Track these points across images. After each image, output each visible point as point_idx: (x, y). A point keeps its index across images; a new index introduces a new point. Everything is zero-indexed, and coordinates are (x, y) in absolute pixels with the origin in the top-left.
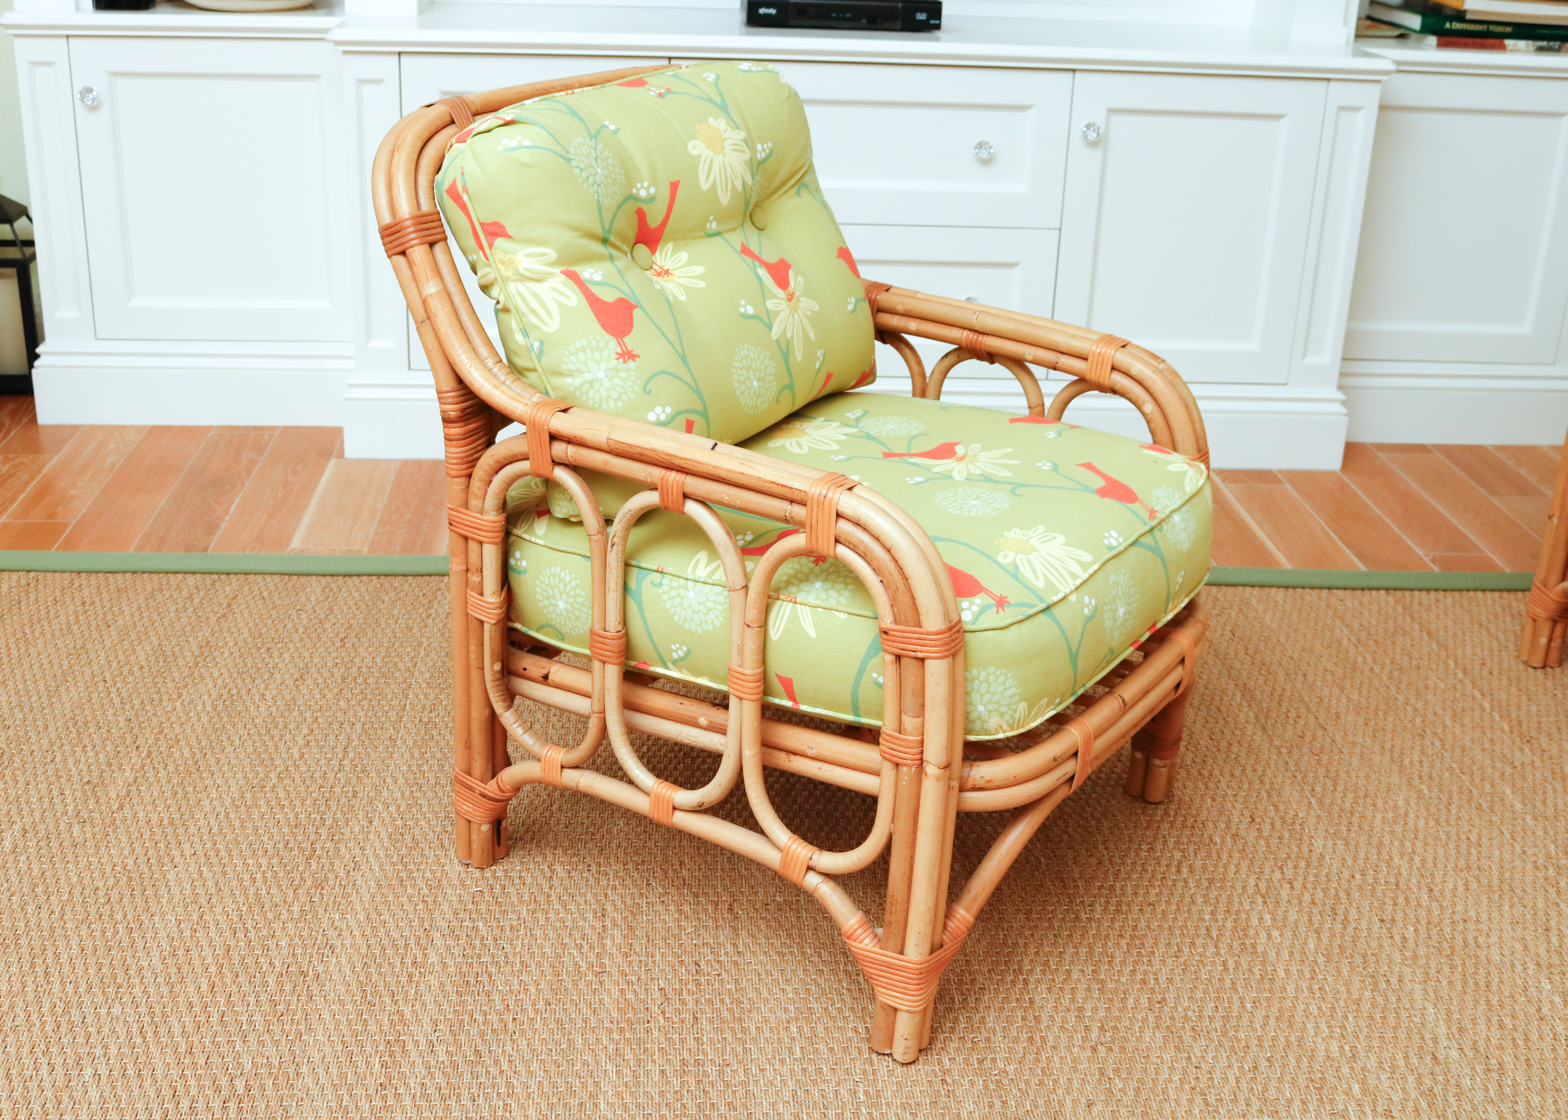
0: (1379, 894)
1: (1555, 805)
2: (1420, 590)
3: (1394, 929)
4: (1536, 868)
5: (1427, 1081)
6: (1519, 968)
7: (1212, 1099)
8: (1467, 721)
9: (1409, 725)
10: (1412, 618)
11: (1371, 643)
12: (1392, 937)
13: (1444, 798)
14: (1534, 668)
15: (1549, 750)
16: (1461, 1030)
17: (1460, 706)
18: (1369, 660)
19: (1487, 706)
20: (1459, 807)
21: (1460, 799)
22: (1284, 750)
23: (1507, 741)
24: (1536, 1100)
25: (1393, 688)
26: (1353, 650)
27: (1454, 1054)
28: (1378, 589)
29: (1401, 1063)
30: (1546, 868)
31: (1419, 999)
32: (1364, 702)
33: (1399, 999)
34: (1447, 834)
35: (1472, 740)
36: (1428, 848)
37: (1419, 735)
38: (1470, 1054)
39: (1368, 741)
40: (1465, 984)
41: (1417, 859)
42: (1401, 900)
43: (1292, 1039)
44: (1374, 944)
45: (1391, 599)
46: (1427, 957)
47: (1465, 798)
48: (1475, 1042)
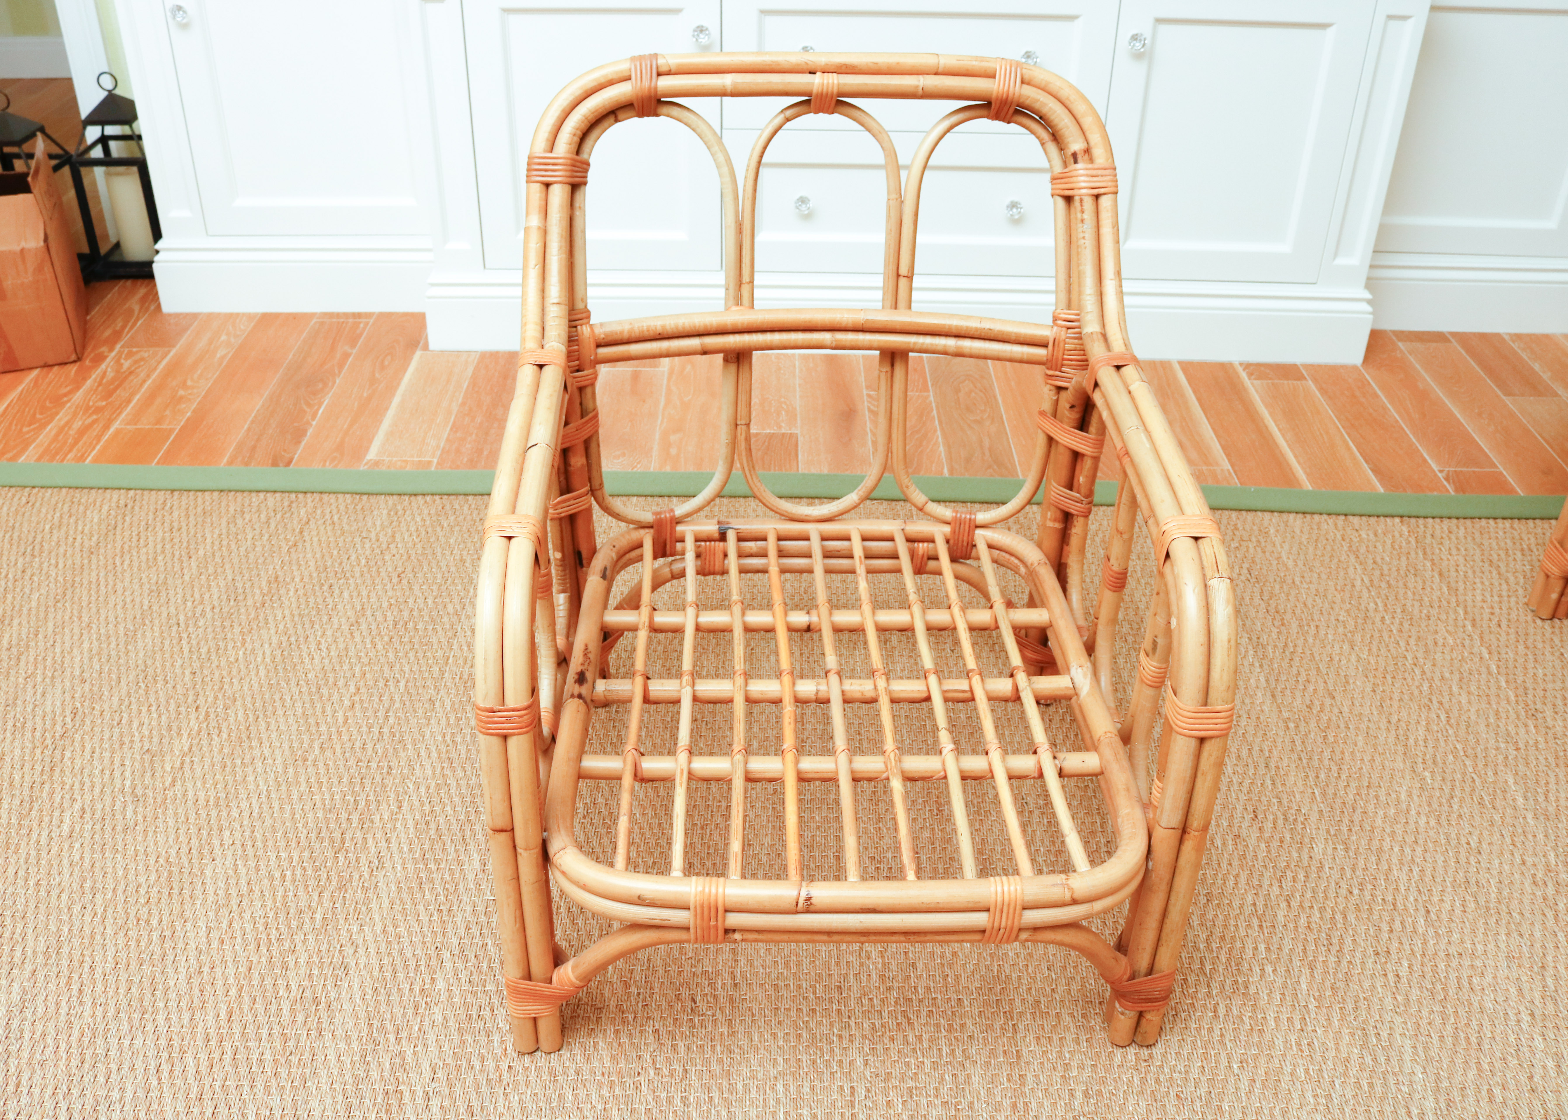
2: (1434, 518)
9: (1416, 693)
11: (1383, 585)
13: (1447, 789)
14: (1543, 618)
15: (1554, 726)
18: (1381, 608)
20: (1462, 800)
21: (1463, 790)
26: (1365, 594)
36: (1428, 855)
41: (1416, 871)
42: (1397, 925)
45: (1405, 529)
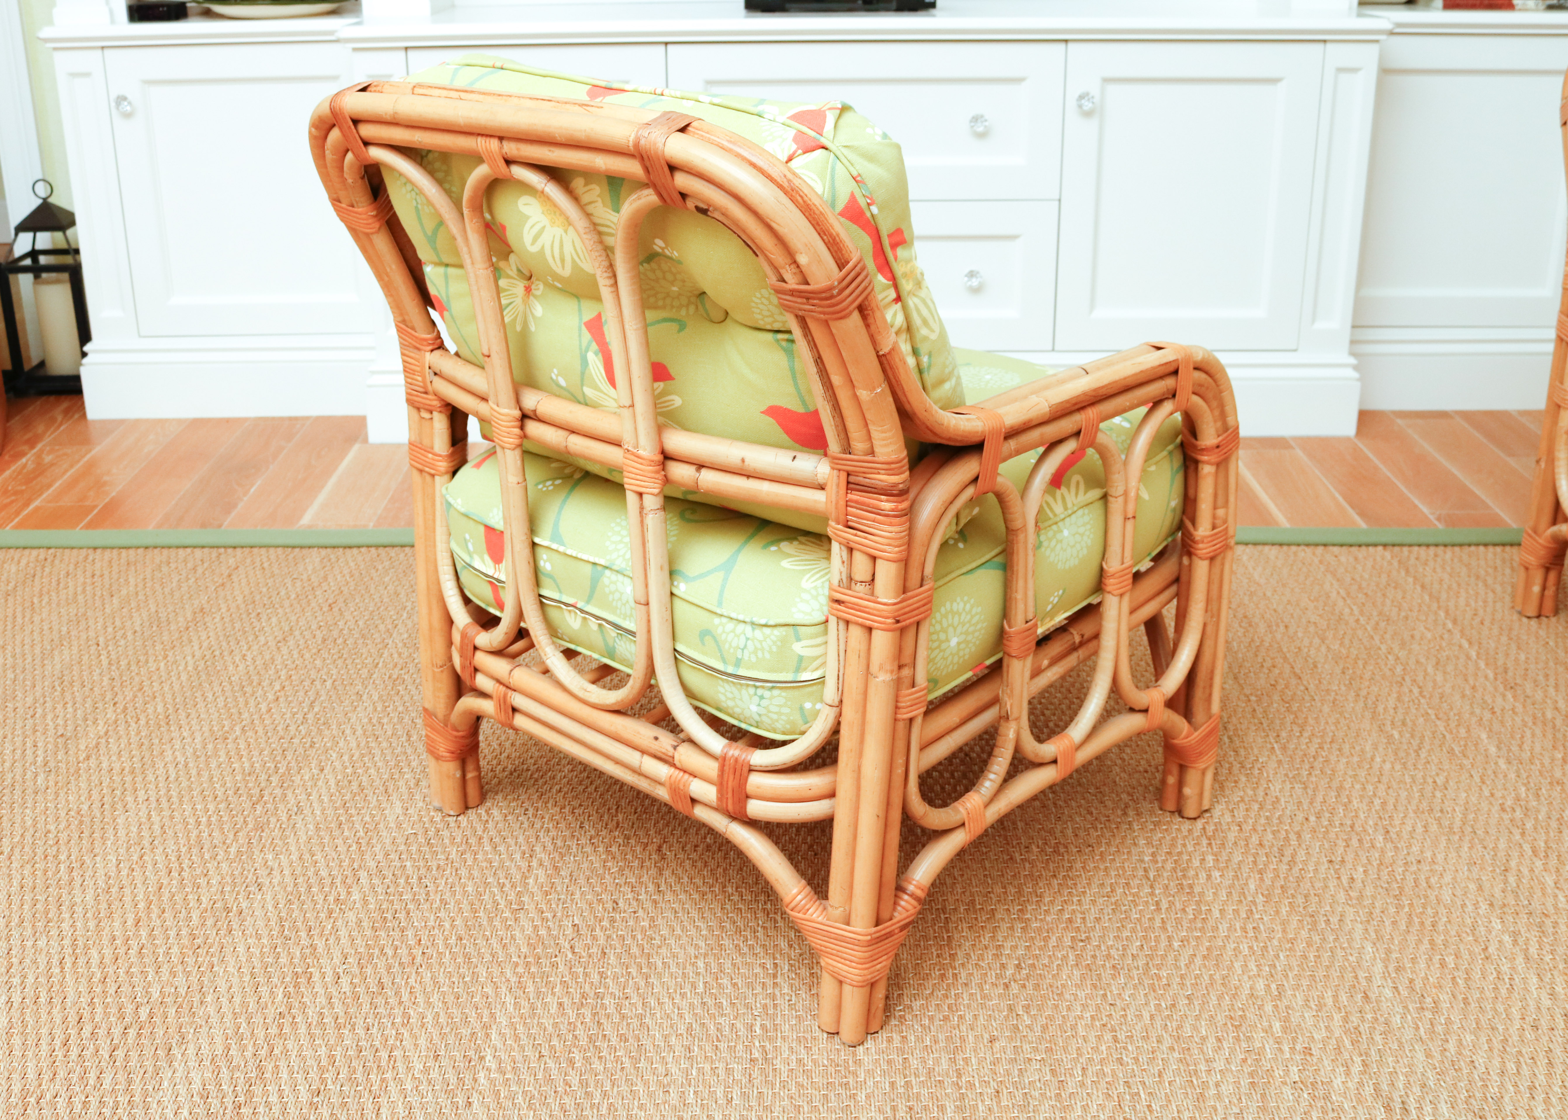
0: (1332, 835)
1: (1532, 750)
2: (1419, 545)
3: (1342, 870)
4: (1503, 810)
5: (1355, 1019)
6: (1470, 908)
7: (1121, 1036)
8: (1450, 668)
10: (1407, 571)
12: (1339, 878)
13: (1415, 743)
14: (1529, 618)
16: (1398, 969)
17: (1444, 654)
19: (1473, 654)
22: (1253, 698)
23: (1490, 688)
24: (1469, 1038)
25: (1377, 638)
27: (1388, 993)
28: (1375, 545)
29: (1329, 1001)
30: (1514, 810)
31: (1358, 938)
32: (1344, 651)
33: (1337, 939)
34: (1413, 777)
35: (1453, 687)
37: (1397, 682)
38: (1404, 993)
39: (1343, 688)
40: (1410, 923)
43: (1217, 977)
44: (1318, 885)
45: (1387, 554)
46: (1374, 897)
47: (1437, 742)
48: (1411, 981)
